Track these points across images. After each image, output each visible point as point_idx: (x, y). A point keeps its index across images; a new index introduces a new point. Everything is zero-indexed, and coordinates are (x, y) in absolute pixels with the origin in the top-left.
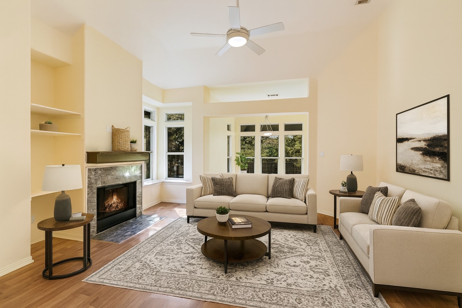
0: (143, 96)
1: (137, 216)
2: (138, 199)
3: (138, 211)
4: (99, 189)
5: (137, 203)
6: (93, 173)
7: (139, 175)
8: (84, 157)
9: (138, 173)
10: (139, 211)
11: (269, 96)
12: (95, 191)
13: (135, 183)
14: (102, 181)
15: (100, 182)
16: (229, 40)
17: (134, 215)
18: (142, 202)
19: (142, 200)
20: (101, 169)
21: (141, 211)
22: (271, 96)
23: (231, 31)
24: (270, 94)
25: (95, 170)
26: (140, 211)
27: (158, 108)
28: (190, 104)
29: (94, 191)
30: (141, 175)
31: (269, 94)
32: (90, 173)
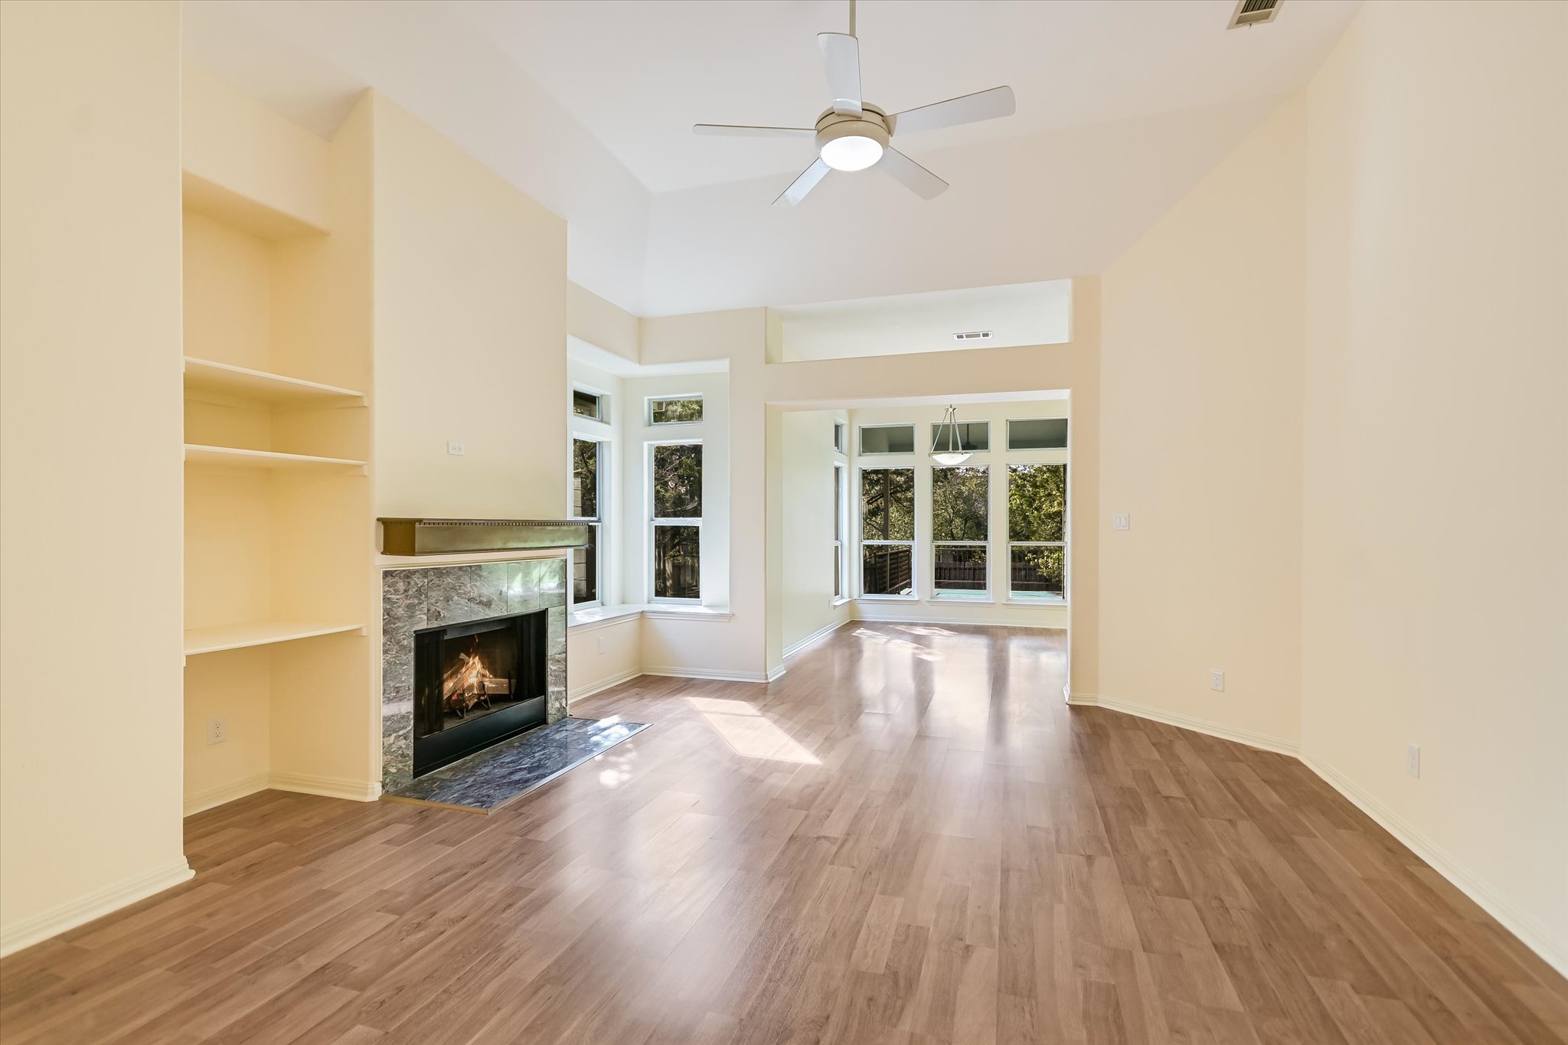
0: (571, 341)
1: (550, 719)
2: (551, 667)
3: (553, 707)
4: (421, 637)
5: (550, 679)
6: (401, 586)
7: (557, 591)
8: (373, 536)
9: (551, 584)
10: (557, 705)
11: (962, 337)
12: (410, 643)
13: (541, 617)
14: (429, 610)
15: (424, 614)
16: (823, 149)
17: (540, 719)
18: (566, 678)
19: (566, 671)
20: (425, 573)
21: (564, 705)
22: (967, 336)
23: (832, 119)
24: (963, 331)
25: (408, 575)
26: (561, 704)
27: (623, 382)
28: (723, 366)
29: (405, 642)
30: (564, 591)
31: (960, 332)
32: (389, 586)
